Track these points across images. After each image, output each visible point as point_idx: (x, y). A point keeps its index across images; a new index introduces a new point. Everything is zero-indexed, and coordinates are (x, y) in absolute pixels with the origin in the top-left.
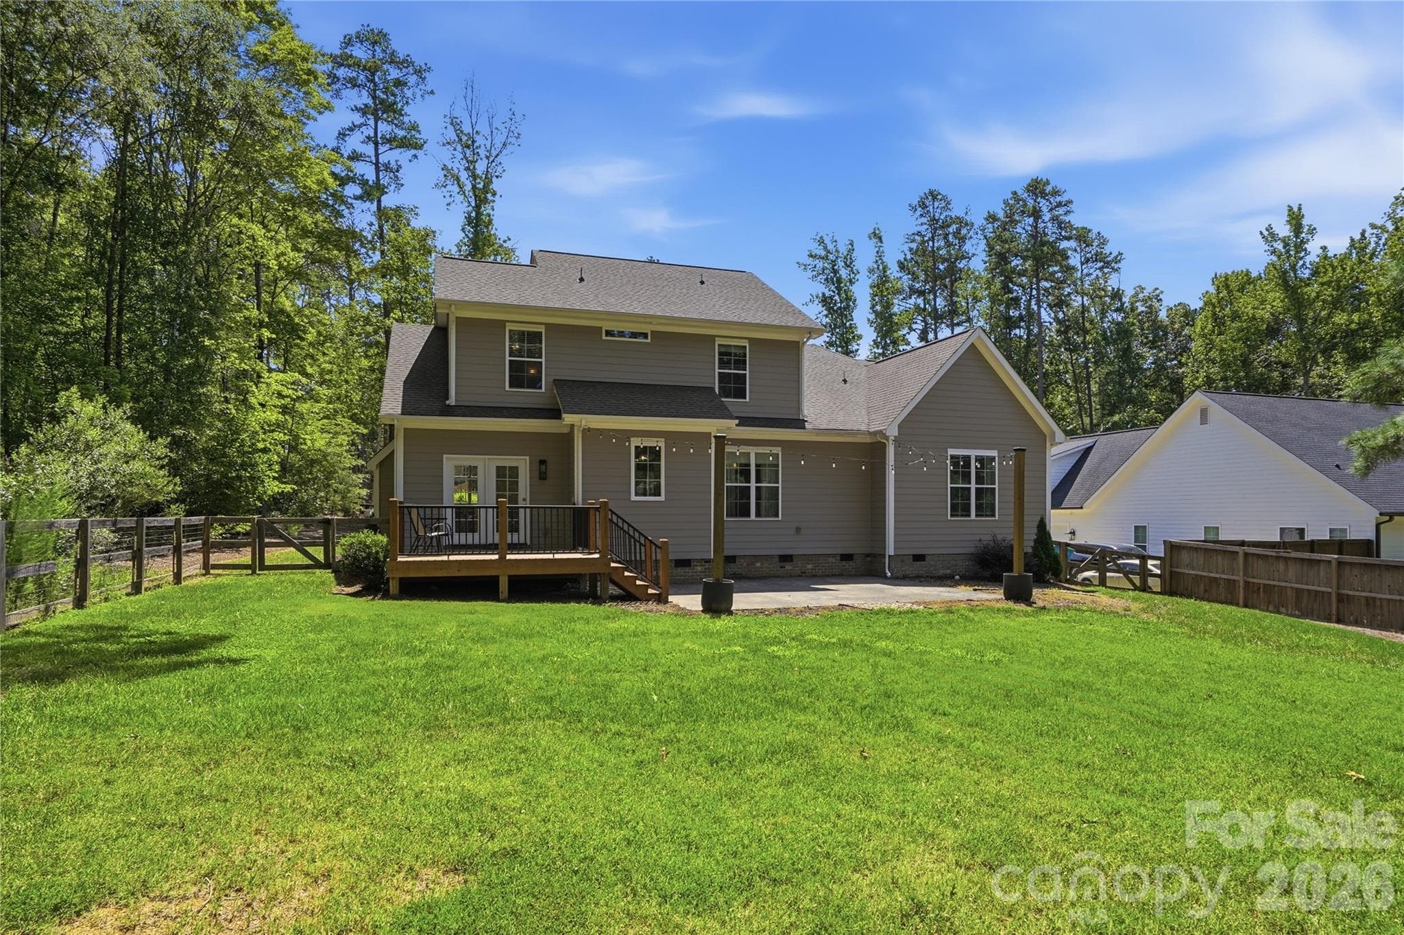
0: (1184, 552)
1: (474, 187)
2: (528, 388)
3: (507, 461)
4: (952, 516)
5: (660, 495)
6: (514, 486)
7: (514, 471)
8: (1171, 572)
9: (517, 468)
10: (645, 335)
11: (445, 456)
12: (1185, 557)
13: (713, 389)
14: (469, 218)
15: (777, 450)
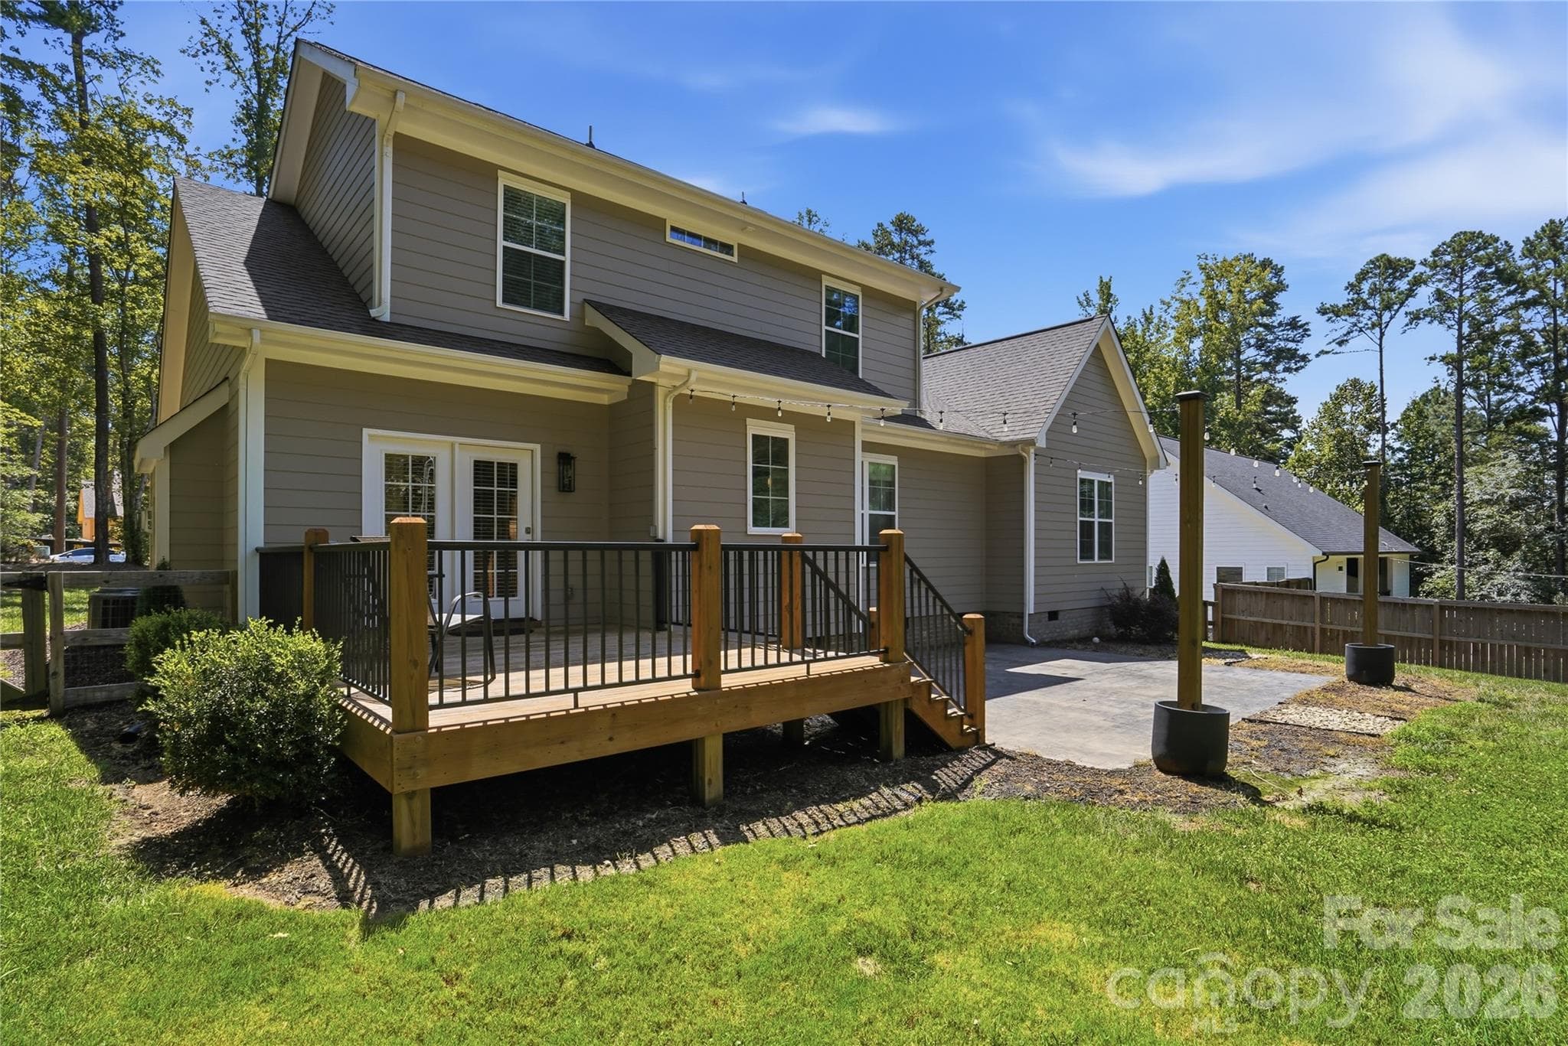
0: (1240, 596)
1: (256, 65)
2: (536, 308)
3: (497, 451)
4: (1081, 558)
5: (786, 525)
6: (508, 504)
7: (508, 473)
8: (1223, 618)
9: (514, 466)
10: (727, 248)
11: (366, 431)
12: (1240, 601)
13: (820, 355)
14: (246, 107)
15: (893, 460)
